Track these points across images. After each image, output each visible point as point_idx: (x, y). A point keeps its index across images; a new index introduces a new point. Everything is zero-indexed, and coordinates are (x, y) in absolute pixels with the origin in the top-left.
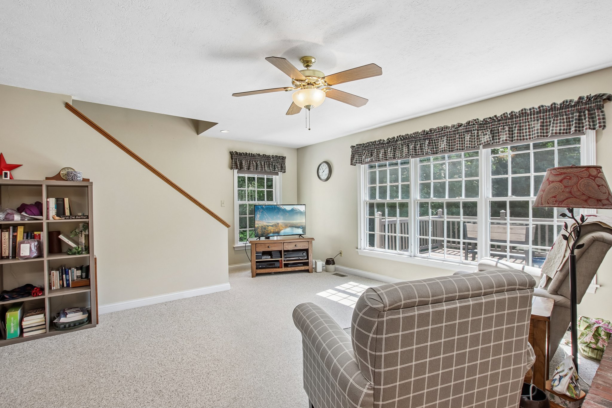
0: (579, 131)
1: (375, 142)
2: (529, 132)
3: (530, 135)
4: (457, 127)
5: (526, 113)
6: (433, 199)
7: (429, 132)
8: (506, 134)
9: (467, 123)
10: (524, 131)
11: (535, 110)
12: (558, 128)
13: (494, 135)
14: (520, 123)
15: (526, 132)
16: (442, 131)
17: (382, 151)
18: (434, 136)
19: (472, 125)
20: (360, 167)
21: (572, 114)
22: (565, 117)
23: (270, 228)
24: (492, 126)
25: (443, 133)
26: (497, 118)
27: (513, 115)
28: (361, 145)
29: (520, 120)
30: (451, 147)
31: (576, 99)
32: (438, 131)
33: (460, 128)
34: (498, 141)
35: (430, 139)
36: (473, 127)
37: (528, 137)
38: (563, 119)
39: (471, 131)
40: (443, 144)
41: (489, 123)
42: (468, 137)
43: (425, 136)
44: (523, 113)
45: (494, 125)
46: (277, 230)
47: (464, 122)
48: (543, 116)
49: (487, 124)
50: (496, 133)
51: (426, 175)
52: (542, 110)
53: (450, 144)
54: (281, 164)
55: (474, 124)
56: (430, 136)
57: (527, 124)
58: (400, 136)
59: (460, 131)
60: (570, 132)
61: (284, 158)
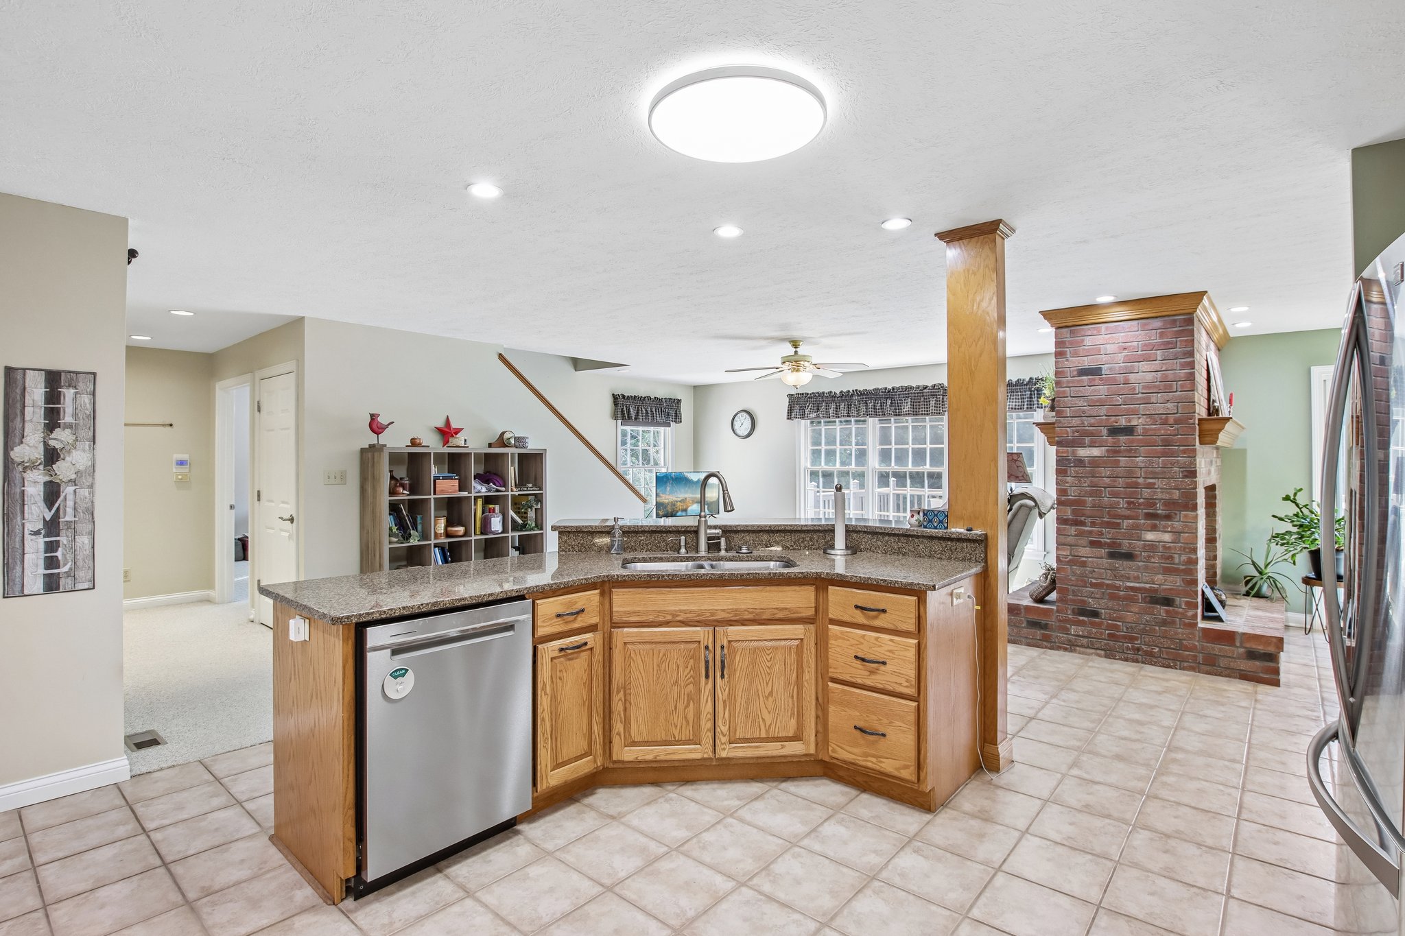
0: (1031, 408)
1: (823, 393)
4: (922, 389)
6: (894, 467)
7: (891, 391)
9: (932, 386)
12: (1014, 404)
16: (905, 391)
17: (833, 406)
18: (896, 395)
19: (937, 389)
20: (799, 423)
21: (1025, 392)
23: (679, 503)
25: (907, 394)
28: (803, 394)
30: (915, 410)
31: (1027, 380)
32: (901, 390)
33: (925, 390)
35: (892, 398)
36: (938, 392)
39: (937, 395)
40: (907, 407)
42: (933, 403)
43: (886, 395)
46: (685, 507)
47: (930, 384)
51: (885, 439)
53: (915, 407)
54: (676, 411)
58: (856, 390)
59: (925, 394)
61: (679, 401)
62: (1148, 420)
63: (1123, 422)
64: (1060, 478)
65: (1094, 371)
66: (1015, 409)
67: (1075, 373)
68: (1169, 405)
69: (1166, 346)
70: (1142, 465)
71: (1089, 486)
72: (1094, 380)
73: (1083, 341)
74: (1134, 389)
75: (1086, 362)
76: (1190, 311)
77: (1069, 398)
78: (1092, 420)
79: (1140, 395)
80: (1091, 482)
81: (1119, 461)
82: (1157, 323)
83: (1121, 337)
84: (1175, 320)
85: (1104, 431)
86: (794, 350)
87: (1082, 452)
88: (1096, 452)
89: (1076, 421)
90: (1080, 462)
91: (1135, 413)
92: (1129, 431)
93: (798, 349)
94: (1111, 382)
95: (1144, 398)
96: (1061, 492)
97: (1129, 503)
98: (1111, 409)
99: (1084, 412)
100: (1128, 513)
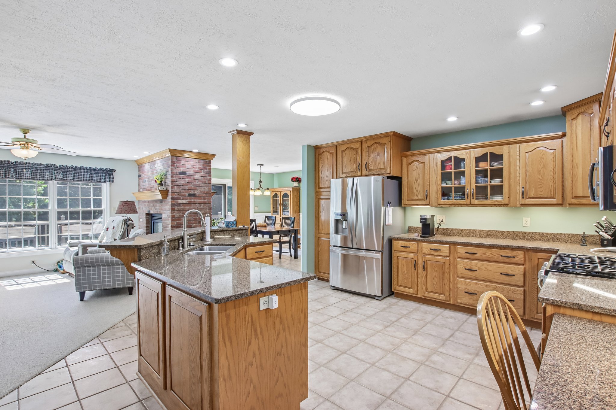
0: (104, 181)
2: (83, 178)
3: (83, 179)
4: (39, 165)
5: (82, 168)
7: (14, 163)
8: (72, 176)
9: (46, 165)
10: (81, 177)
11: (87, 168)
12: (97, 179)
13: (64, 175)
14: (79, 172)
15: (82, 177)
16: (25, 165)
18: (18, 166)
19: (50, 167)
21: (103, 174)
22: (99, 174)
24: (63, 170)
25: (27, 167)
26: (67, 167)
27: (76, 168)
29: (79, 171)
31: (105, 169)
32: (22, 164)
33: (41, 166)
34: (66, 179)
35: (14, 168)
36: (51, 168)
37: (83, 180)
38: (99, 175)
39: (50, 170)
40: (27, 174)
41: (62, 168)
44: (81, 168)
45: (65, 170)
47: (44, 163)
48: (90, 172)
49: (60, 168)
50: (65, 174)
52: (90, 169)
53: (32, 175)
55: (51, 166)
56: (15, 166)
57: (83, 173)
59: (41, 168)
60: (101, 181)
62: (199, 192)
63: (192, 192)
64: (172, 211)
65: (184, 174)
66: (98, 181)
67: (178, 173)
68: (205, 188)
69: (205, 169)
70: (198, 206)
71: (182, 214)
72: (184, 177)
73: (181, 162)
74: (196, 181)
75: (182, 170)
76: (210, 159)
77: (176, 182)
78: (183, 191)
79: (197, 183)
80: (183, 212)
81: (191, 205)
82: (202, 161)
83: (192, 163)
84: (207, 161)
85: (187, 195)
86: (24, 135)
87: (180, 202)
88: (184, 202)
89: (178, 191)
90: (179, 205)
91: (196, 189)
92: (194, 195)
93: (26, 135)
94: (189, 178)
95: (198, 185)
96: (173, 216)
97: (194, 219)
98: (189, 187)
99: (181, 188)
100: (194, 222)
